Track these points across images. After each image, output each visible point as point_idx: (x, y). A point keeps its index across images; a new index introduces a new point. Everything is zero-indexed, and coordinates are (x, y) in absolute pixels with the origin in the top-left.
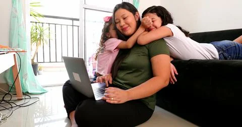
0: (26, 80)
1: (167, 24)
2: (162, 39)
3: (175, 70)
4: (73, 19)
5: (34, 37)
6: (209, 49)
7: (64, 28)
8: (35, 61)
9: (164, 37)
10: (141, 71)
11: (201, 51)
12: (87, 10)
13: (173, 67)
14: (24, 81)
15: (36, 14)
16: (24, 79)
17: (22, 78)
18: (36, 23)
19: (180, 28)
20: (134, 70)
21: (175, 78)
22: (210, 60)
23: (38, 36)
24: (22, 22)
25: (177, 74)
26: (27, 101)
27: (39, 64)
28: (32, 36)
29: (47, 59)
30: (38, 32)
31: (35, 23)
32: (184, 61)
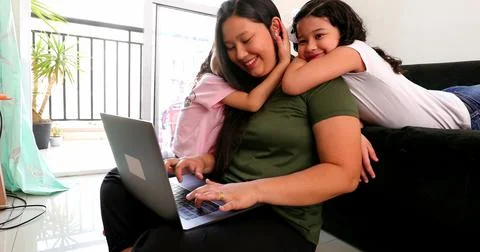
0: (16, 163)
1: (352, 43)
2: (340, 79)
3: (372, 150)
4: (130, 29)
5: (41, 65)
6: (449, 104)
7: (111, 46)
8: (45, 116)
9: (345, 74)
10: (292, 154)
11: (429, 109)
12: (161, 9)
13: (366, 145)
14: (11, 166)
15: (48, 14)
16: (12, 161)
17: (9, 158)
18: (49, 34)
19: (380, 52)
20: (273, 149)
21: (370, 169)
22: (450, 130)
23: (53, 63)
24: (9, 30)
25: (377, 160)
26: (16, 213)
27: (54, 125)
28: (39, 62)
29: (72, 113)
30: (54, 53)
31: (45, 35)
32: (394, 130)
